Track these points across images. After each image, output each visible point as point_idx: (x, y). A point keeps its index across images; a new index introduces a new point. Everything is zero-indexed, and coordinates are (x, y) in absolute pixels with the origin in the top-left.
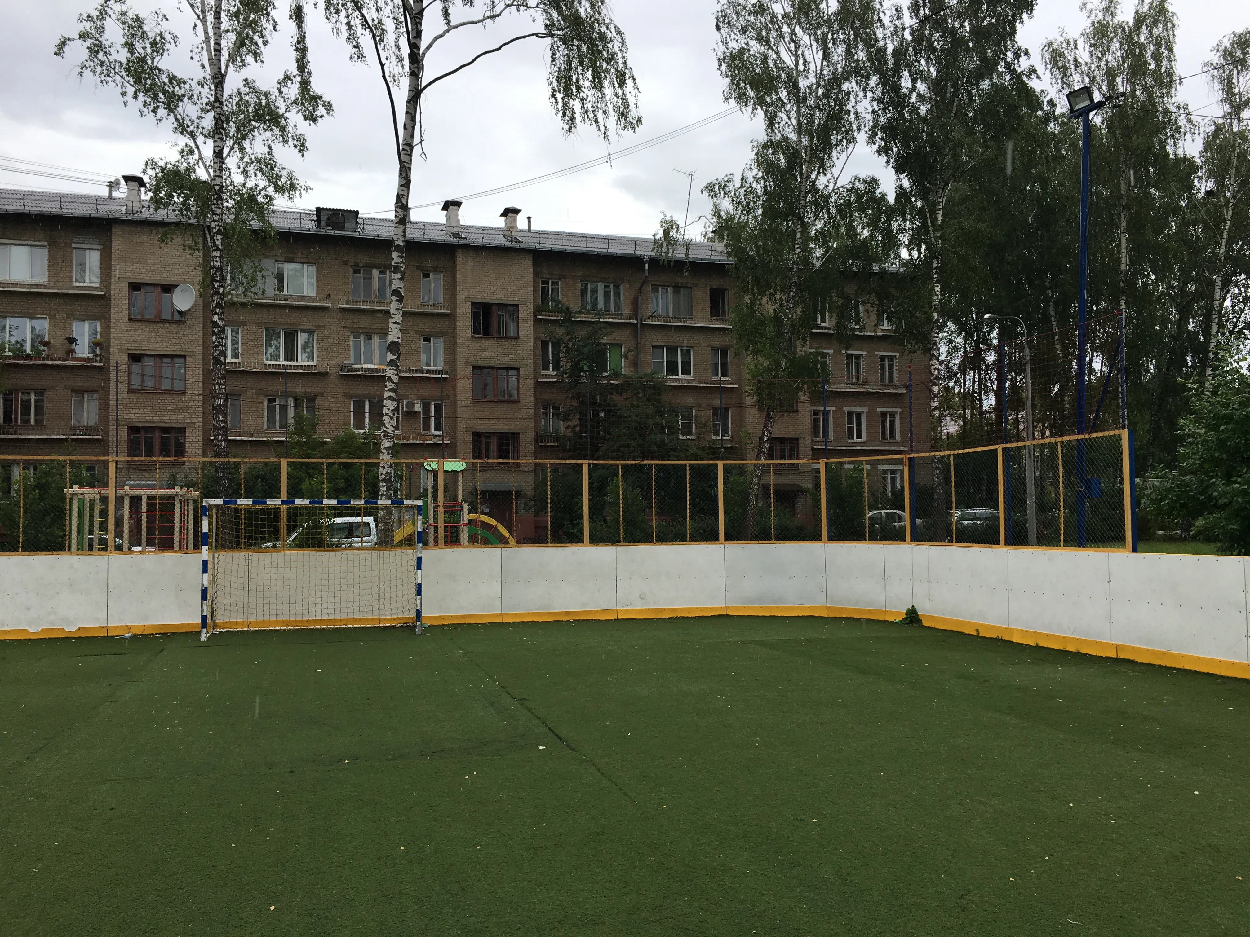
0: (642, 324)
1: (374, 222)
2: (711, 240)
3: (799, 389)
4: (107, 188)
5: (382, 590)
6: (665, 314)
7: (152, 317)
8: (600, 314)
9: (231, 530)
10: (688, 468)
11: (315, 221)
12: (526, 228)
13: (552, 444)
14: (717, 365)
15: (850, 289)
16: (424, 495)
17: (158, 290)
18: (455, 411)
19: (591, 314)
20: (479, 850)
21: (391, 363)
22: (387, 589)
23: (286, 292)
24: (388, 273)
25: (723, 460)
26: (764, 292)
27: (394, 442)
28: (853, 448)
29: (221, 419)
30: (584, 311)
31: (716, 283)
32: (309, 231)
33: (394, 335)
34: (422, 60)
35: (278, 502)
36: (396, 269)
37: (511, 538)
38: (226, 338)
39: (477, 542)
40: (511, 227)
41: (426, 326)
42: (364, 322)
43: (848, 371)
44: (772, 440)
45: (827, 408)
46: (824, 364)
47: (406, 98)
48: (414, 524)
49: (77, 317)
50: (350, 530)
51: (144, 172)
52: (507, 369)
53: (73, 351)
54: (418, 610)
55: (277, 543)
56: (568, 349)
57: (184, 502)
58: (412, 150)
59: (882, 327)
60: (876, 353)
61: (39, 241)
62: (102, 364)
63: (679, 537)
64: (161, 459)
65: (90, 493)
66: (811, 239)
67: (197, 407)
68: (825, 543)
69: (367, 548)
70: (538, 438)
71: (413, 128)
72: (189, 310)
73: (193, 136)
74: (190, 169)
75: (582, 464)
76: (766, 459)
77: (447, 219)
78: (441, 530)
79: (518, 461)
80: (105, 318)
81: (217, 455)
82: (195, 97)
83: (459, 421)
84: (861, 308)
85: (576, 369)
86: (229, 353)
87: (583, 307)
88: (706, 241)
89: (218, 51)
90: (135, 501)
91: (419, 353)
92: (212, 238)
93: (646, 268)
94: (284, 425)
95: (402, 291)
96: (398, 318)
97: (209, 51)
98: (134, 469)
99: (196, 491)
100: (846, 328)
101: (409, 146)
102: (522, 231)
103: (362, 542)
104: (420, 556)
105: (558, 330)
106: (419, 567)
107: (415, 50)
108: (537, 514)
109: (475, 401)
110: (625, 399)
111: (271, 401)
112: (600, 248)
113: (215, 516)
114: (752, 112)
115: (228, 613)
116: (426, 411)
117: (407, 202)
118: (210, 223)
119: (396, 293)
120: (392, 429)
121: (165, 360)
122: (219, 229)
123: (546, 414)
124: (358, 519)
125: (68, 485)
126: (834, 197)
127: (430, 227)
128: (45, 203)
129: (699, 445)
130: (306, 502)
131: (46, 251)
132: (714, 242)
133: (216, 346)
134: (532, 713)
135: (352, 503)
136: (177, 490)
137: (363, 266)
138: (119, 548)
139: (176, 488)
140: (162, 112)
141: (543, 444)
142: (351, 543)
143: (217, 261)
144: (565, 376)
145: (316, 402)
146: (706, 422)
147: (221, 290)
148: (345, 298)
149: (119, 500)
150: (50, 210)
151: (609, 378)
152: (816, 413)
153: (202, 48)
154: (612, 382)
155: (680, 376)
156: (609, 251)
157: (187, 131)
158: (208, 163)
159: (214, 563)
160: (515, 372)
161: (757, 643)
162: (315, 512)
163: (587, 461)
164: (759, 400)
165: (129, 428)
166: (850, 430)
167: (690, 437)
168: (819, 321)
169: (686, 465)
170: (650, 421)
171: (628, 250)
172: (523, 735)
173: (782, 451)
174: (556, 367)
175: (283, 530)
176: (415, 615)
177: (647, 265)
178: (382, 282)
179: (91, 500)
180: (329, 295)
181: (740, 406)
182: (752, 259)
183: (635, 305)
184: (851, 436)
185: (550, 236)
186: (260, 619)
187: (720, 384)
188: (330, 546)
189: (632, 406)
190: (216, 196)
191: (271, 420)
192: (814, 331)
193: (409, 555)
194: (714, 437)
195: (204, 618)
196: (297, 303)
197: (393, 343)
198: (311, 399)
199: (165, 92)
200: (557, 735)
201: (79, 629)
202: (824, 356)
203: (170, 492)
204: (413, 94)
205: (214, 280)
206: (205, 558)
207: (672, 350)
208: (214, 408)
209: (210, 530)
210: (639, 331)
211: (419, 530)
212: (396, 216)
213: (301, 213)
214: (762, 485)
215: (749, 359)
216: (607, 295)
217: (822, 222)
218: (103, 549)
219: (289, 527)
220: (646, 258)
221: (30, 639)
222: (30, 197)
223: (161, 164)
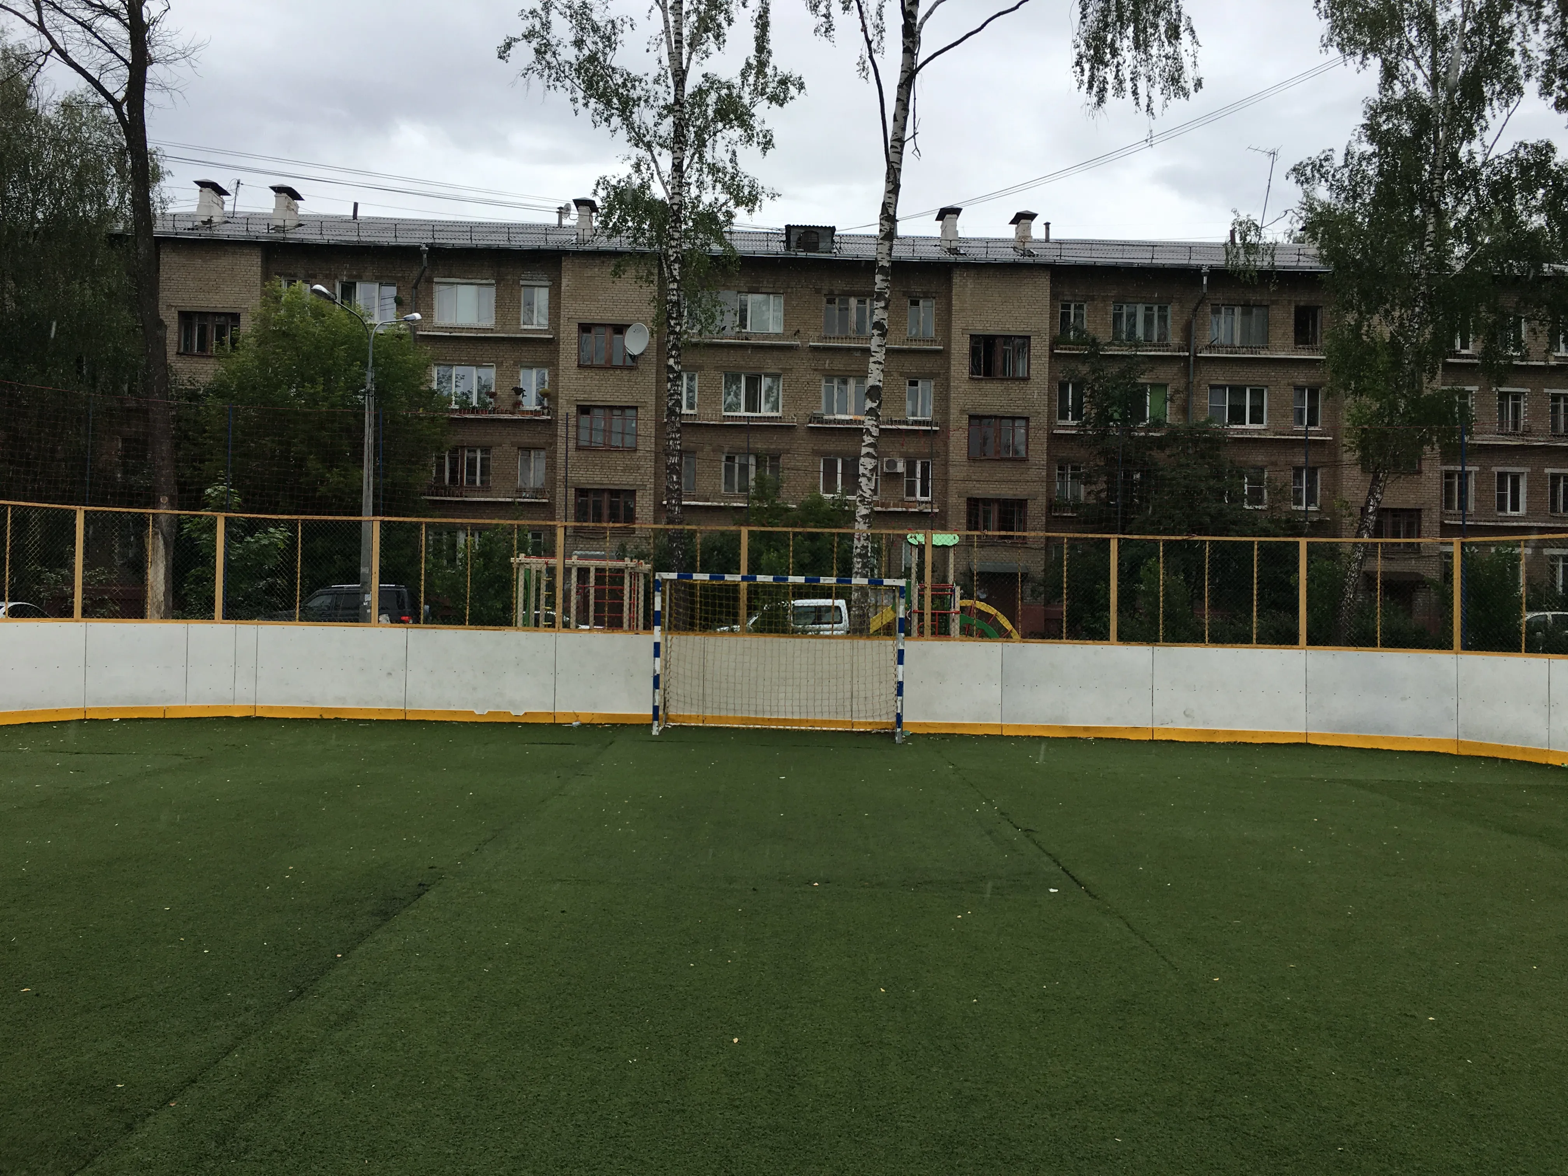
0: (1196, 357)
1: (852, 240)
2: (1298, 240)
3: (1423, 441)
4: (557, 215)
5: (855, 688)
6: (1228, 343)
7: (603, 362)
8: (1137, 345)
9: (686, 608)
10: (1256, 547)
11: (784, 242)
12: (1043, 237)
13: (1070, 514)
14: (1301, 411)
15: (1509, 301)
16: (907, 575)
17: (609, 331)
18: (946, 473)
19: (1125, 345)
20: (975, 1003)
21: (871, 412)
22: (862, 687)
23: (748, 329)
24: (868, 301)
25: (1306, 536)
26: (1376, 308)
27: (872, 508)
28: (1505, 524)
29: (675, 480)
30: (1116, 342)
31: (1304, 299)
32: (777, 254)
33: (875, 377)
34: (919, 32)
35: (738, 578)
36: (880, 296)
37: (1014, 631)
38: (682, 386)
39: (971, 635)
40: (1023, 237)
41: (911, 366)
42: (839, 363)
43: (1501, 416)
44: (1381, 512)
45: (1467, 468)
46: (1464, 407)
47: (897, 82)
48: (895, 609)
49: (524, 364)
50: (818, 615)
51: (595, 193)
52: (1014, 418)
53: (519, 403)
54: (898, 714)
55: (735, 627)
56: (1093, 391)
57: (634, 575)
58: (902, 147)
59: (1555, 354)
60: (1546, 390)
61: (487, 279)
62: (549, 417)
63: (1242, 638)
64: (611, 525)
65: (537, 563)
66: (1449, 231)
67: (648, 466)
68: (1457, 653)
69: (837, 637)
70: (1051, 506)
71: (905, 118)
72: (642, 354)
73: (649, 146)
74: (644, 186)
75: (1109, 539)
76: (1370, 537)
77: (943, 231)
78: (928, 618)
79: (1025, 534)
80: (553, 365)
81: (670, 521)
82: (652, 99)
83: (951, 483)
84: (1524, 327)
85: (1104, 418)
86: (684, 403)
87: (1116, 336)
88: (1291, 242)
89: (679, 42)
90: (583, 573)
91: (903, 400)
92: (669, 267)
93: (1205, 282)
94: (744, 488)
95: (886, 323)
96: (880, 356)
97: (669, 43)
98: (582, 537)
99: (646, 563)
100: (1498, 355)
101: (900, 141)
102: (1039, 241)
103: (832, 630)
104: (901, 648)
105: (1080, 367)
106: (900, 661)
107: (910, 20)
108: (1047, 603)
109: (972, 459)
110: (1169, 456)
111: (731, 459)
112: (1141, 258)
113: (668, 592)
114: (1361, 63)
115: (681, 705)
116: (911, 471)
117: (895, 212)
118: (667, 250)
119: (878, 325)
120: (869, 492)
121: (616, 412)
122: (677, 257)
123: (1061, 476)
124: (828, 602)
125: (516, 552)
126: (1485, 172)
127: (920, 243)
128: (493, 235)
129: (1272, 516)
130: (769, 579)
131: (493, 290)
132: (1304, 242)
133: (671, 395)
134: (1040, 848)
135: (822, 581)
136: (627, 561)
137: (839, 295)
138: (566, 625)
139: (626, 559)
140: (616, 121)
141: (1057, 514)
142: (819, 631)
143: (674, 295)
144: (1089, 427)
145: (781, 461)
146: (1283, 486)
147: (678, 329)
148: (817, 334)
149: (567, 571)
150: (498, 243)
151: (1148, 429)
152: (1449, 475)
153: (661, 40)
154: (1151, 434)
155: (1248, 425)
156: (1154, 261)
157: (643, 142)
158: (666, 179)
159: (667, 646)
160: (1023, 423)
161: (1351, 782)
162: (778, 592)
163: (1116, 536)
164: (1363, 457)
165: (576, 489)
166: (1502, 499)
167: (1260, 507)
168: (1458, 347)
169: (1253, 542)
170: (1203, 486)
171: (1179, 259)
172: (1030, 873)
173: (1396, 525)
174: (1077, 416)
175: (743, 611)
176: (894, 720)
177: (1205, 279)
178: (861, 312)
179: (537, 571)
180: (798, 331)
181: (1335, 465)
182: (1357, 264)
183: (1188, 332)
184: (1502, 508)
185: (1075, 246)
186: (716, 714)
187: (1306, 435)
188: (794, 632)
189: (1181, 466)
190: (674, 218)
191: (729, 482)
192: (1450, 360)
193: (888, 646)
194: (1294, 508)
195: (656, 709)
196: (761, 342)
197: (873, 387)
198: (775, 458)
199: (620, 97)
200: (1073, 877)
201: (526, 714)
202: (1464, 395)
203: (620, 564)
204: (906, 75)
205: (670, 317)
206: (658, 640)
207: (1237, 391)
208: (668, 467)
209: (663, 607)
210: (1192, 367)
211: (902, 616)
212: (881, 230)
213: (768, 233)
214: (1364, 573)
215: (1349, 400)
216: (1148, 321)
217: (1468, 208)
218: (549, 626)
219: (749, 607)
220: (1205, 269)
221: (476, 722)
222: (477, 229)
223: (614, 182)
